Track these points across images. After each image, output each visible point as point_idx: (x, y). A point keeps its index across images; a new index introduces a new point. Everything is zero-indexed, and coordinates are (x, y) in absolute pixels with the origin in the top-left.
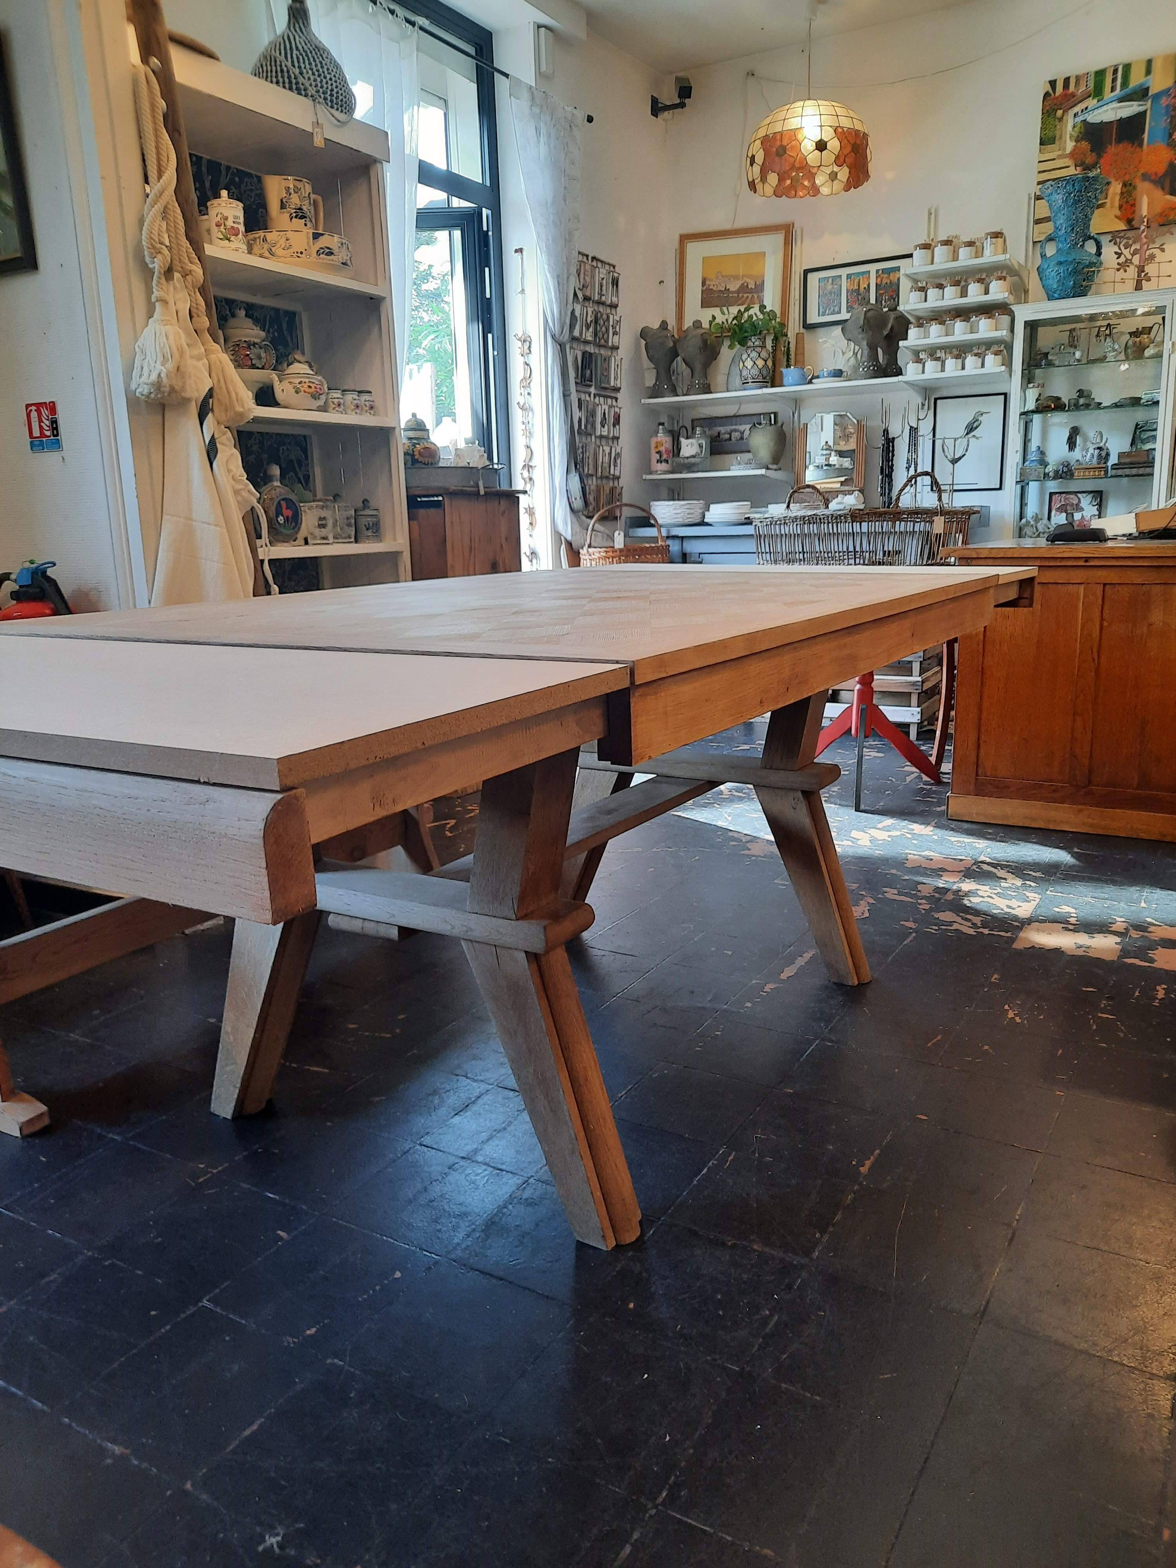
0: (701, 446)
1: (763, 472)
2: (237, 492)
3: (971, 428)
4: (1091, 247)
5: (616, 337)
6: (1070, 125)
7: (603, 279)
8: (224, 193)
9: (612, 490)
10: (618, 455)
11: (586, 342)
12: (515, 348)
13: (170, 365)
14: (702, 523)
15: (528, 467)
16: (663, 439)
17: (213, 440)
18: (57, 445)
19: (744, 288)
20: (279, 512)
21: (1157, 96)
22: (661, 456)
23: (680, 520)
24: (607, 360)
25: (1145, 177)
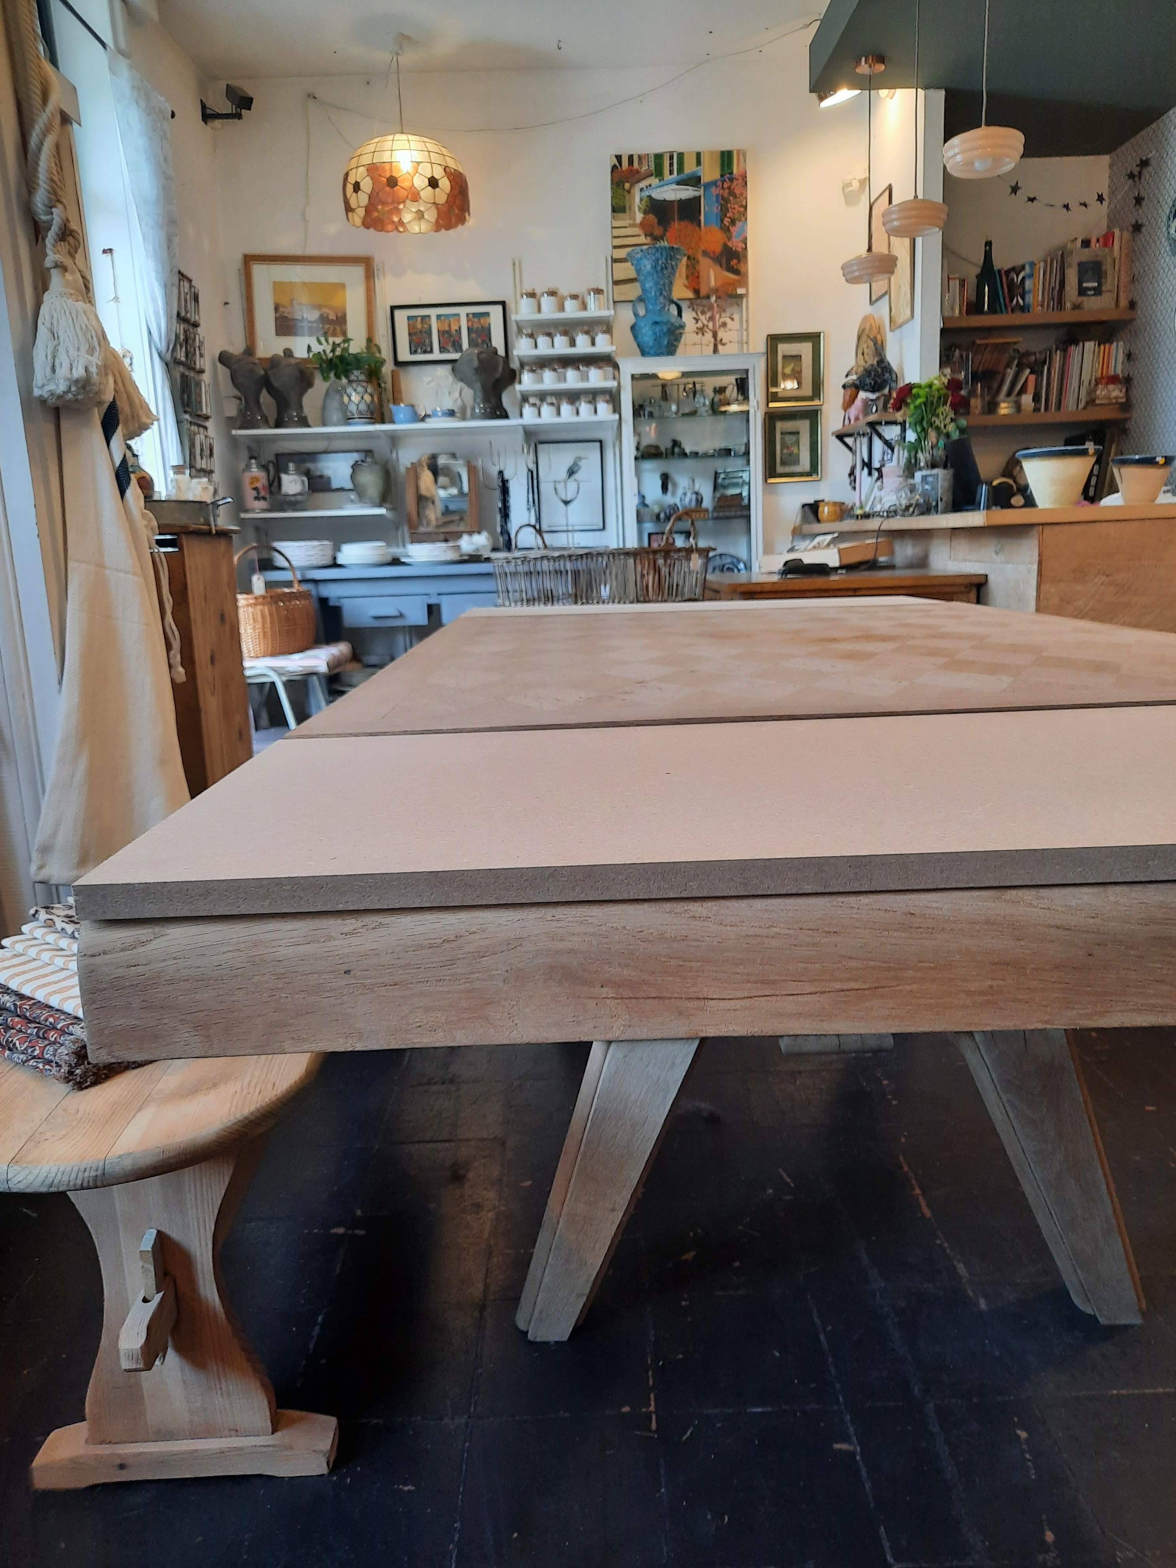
0: (301, 483)
1: (377, 511)
3: (571, 472)
4: (674, 310)
6: (637, 198)
14: (335, 565)
16: (258, 474)
17: (125, 460)
19: (323, 319)
21: (707, 186)
22: (258, 493)
23: (312, 562)
25: (705, 253)
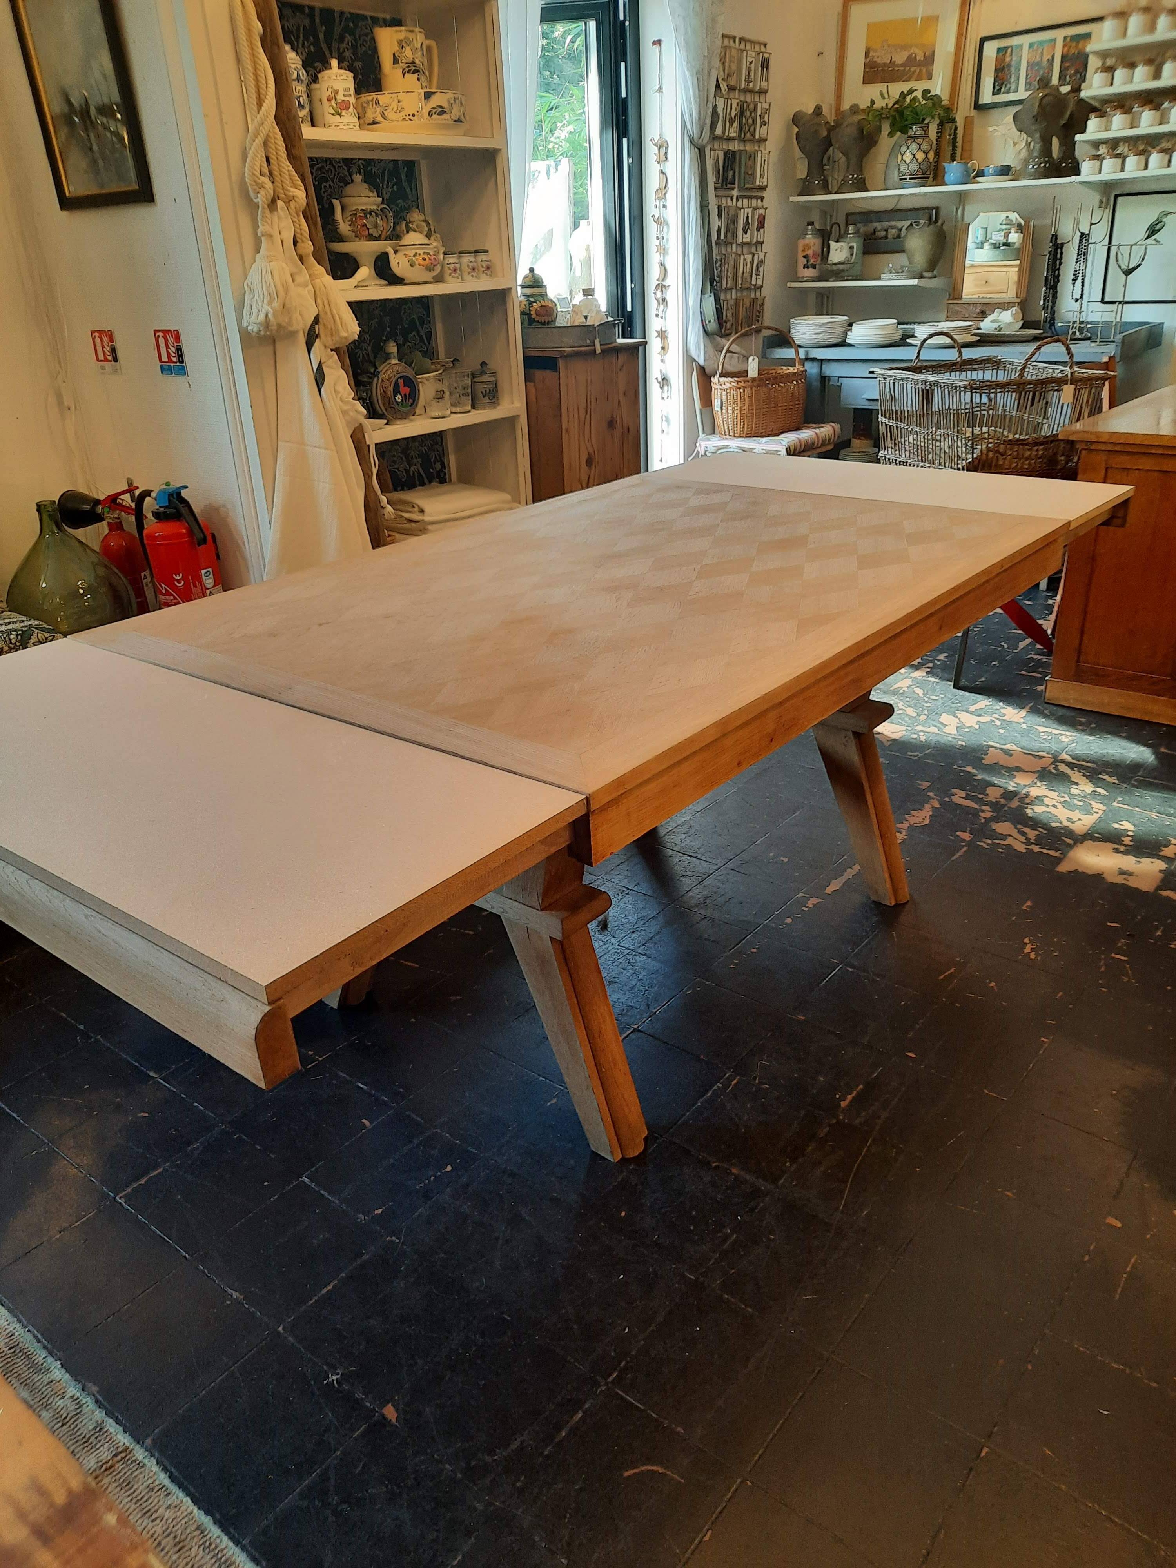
0: (851, 248)
1: (915, 282)
2: (344, 413)
3: (1153, 231)
5: (764, 128)
7: (751, 63)
8: (334, 63)
9: (754, 301)
10: (761, 262)
11: (730, 139)
12: (651, 153)
13: (276, 304)
14: (843, 344)
15: (662, 287)
16: (811, 241)
17: (320, 366)
18: (182, 371)
19: (911, 60)
20: (396, 391)
22: (808, 261)
23: (821, 341)
24: (752, 156)
